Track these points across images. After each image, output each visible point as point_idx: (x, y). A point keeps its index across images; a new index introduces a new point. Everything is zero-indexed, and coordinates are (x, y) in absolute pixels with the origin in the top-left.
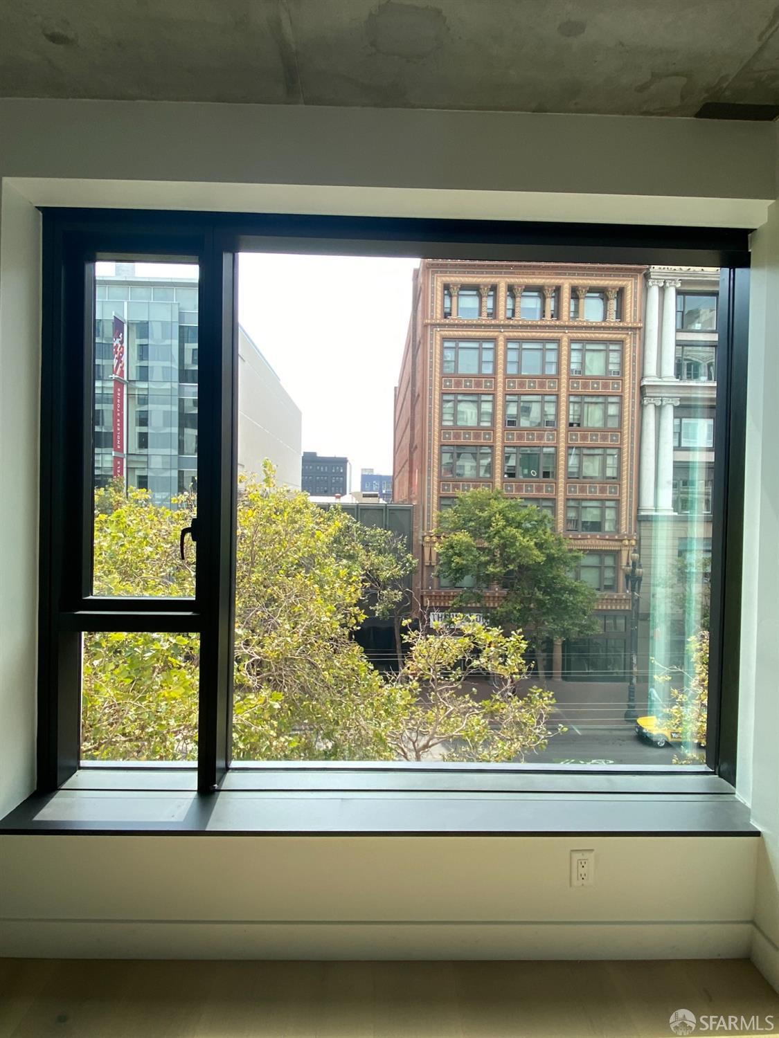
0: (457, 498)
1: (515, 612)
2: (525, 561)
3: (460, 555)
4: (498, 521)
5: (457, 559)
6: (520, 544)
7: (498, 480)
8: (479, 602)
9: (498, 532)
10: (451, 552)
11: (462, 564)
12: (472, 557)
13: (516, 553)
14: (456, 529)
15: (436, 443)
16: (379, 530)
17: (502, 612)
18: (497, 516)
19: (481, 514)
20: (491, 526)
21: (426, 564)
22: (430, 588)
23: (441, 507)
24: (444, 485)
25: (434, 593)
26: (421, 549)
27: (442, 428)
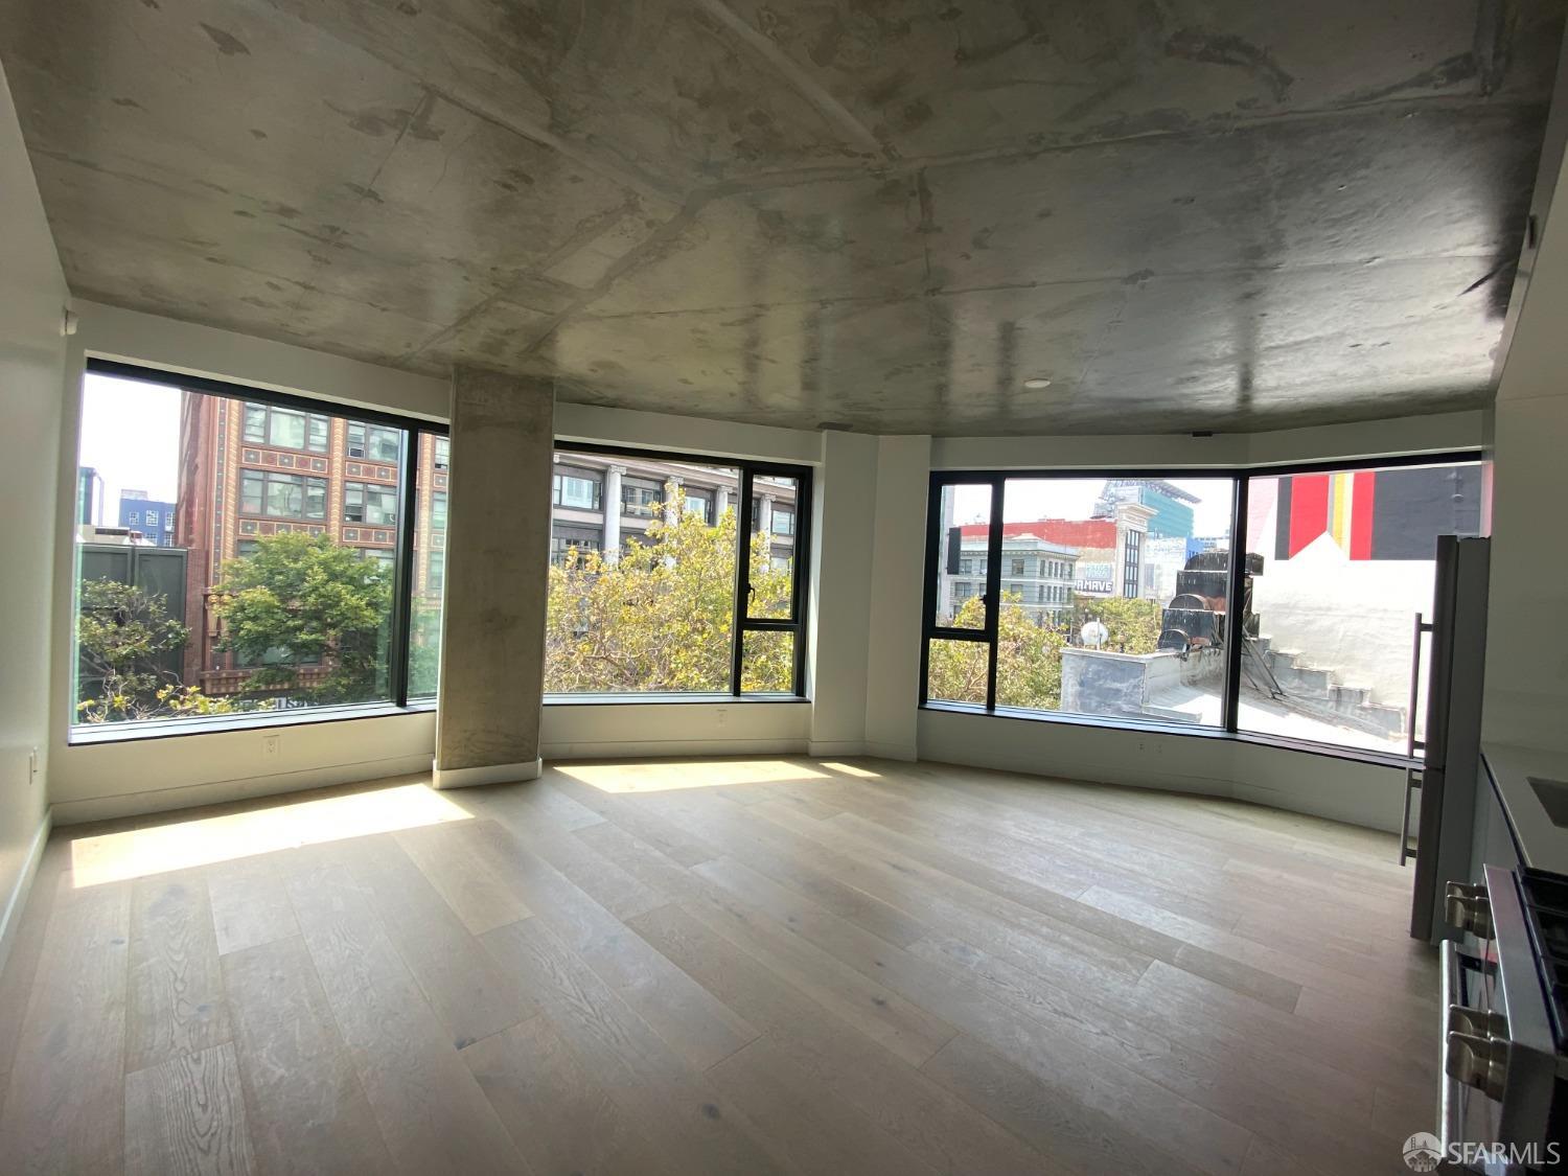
0: (256, 542)
1: (339, 688)
2: (352, 626)
3: (255, 619)
4: (316, 573)
5: (248, 625)
6: (346, 604)
7: (335, 523)
8: (289, 680)
9: (315, 589)
10: (239, 615)
11: (257, 632)
12: (273, 622)
13: (342, 614)
14: (252, 585)
15: (233, 465)
16: (112, 584)
17: (320, 690)
18: (316, 568)
19: (292, 565)
20: (305, 580)
21: (210, 635)
22: (218, 668)
23: (238, 552)
24: (245, 524)
25: (224, 675)
26: (201, 614)
27: (243, 444)
